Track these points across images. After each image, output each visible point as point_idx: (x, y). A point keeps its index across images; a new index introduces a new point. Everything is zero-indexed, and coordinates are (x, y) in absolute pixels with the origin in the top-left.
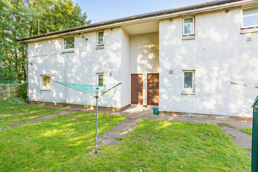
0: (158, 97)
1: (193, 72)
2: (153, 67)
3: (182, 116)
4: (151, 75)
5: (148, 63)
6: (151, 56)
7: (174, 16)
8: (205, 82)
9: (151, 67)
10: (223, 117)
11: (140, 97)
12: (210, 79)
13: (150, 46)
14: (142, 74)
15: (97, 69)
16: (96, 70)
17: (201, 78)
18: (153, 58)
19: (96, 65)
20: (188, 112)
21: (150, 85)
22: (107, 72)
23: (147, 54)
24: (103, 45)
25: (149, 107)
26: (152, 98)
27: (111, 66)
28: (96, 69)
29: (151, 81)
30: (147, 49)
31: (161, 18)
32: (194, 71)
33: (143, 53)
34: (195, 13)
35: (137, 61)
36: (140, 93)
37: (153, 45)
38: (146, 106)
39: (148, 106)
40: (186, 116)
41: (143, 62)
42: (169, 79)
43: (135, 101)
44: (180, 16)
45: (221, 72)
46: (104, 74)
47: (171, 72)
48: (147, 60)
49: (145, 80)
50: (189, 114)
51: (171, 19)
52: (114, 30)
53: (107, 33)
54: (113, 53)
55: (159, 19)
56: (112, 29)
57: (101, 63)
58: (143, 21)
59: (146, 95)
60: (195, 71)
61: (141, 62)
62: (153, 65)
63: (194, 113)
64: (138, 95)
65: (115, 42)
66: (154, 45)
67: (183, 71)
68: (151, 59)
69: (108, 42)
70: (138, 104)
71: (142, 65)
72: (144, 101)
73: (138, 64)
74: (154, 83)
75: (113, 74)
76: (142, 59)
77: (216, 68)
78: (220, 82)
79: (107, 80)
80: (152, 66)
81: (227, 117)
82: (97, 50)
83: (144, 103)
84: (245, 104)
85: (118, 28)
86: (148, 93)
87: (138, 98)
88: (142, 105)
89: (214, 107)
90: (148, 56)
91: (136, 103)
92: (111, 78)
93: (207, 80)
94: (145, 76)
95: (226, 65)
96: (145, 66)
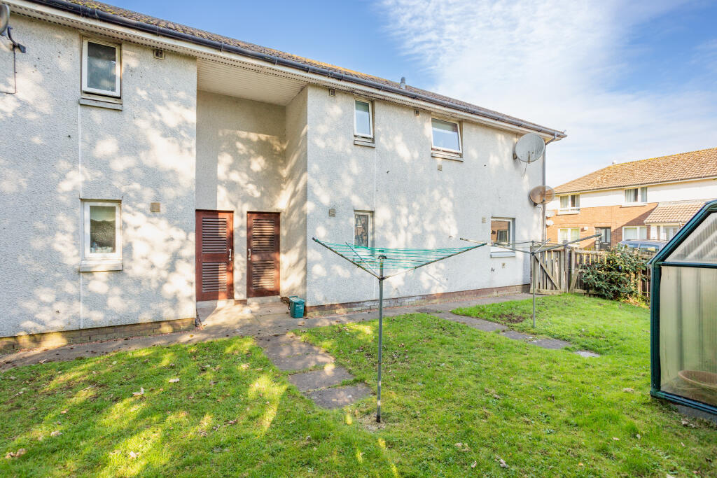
0: (273, 273)
1: (369, 214)
2: (263, 194)
3: (354, 309)
4: (254, 217)
5: (249, 182)
6: (258, 164)
7: (340, 88)
8: (389, 235)
9: (257, 194)
10: (413, 300)
11: (224, 278)
12: (396, 230)
13: (254, 137)
14: (232, 212)
15: (85, 182)
16: (81, 185)
17: (384, 228)
18: (263, 170)
19: (80, 167)
20: (365, 299)
21: (254, 243)
22: (140, 199)
23: (247, 157)
24: (120, 98)
25: (254, 303)
26: (258, 278)
27: (155, 178)
28: (75, 180)
29: (255, 232)
30: (247, 142)
31: (314, 81)
32: (372, 212)
33: (233, 151)
34: (378, 96)
35: (217, 172)
36: (222, 267)
37: (263, 137)
38: (244, 302)
39: (249, 300)
40: (360, 309)
41: (235, 176)
42: (327, 227)
43: (208, 290)
44: (351, 93)
45: (411, 219)
46: (125, 206)
47: (332, 213)
48: (247, 173)
49: (241, 227)
50: (366, 304)
51: (333, 91)
52: (168, 59)
53: (139, 59)
54: (165, 136)
55: (309, 80)
56: (159, 52)
57: (107, 163)
58: (271, 71)
59: (245, 271)
60: (375, 214)
61: (228, 176)
62: (263, 189)
63: (374, 299)
64: (216, 273)
65: (172, 99)
66: (267, 138)
67: (355, 211)
68: (258, 172)
69: (143, 93)
70: (217, 299)
71: (232, 186)
72: (237, 288)
73: (221, 183)
74: (262, 236)
75: (163, 209)
76: (232, 168)
77: (404, 211)
78: (410, 237)
79: (136, 228)
80: (262, 192)
81: (418, 298)
82: (86, 110)
83: (239, 293)
84: (437, 273)
85: (186, 61)
86: (250, 264)
87: (216, 282)
88: (232, 301)
89: (402, 283)
90: (250, 164)
91: (214, 297)
92: (155, 220)
93: (392, 231)
94: (242, 217)
95: (416, 206)
96: (242, 188)
